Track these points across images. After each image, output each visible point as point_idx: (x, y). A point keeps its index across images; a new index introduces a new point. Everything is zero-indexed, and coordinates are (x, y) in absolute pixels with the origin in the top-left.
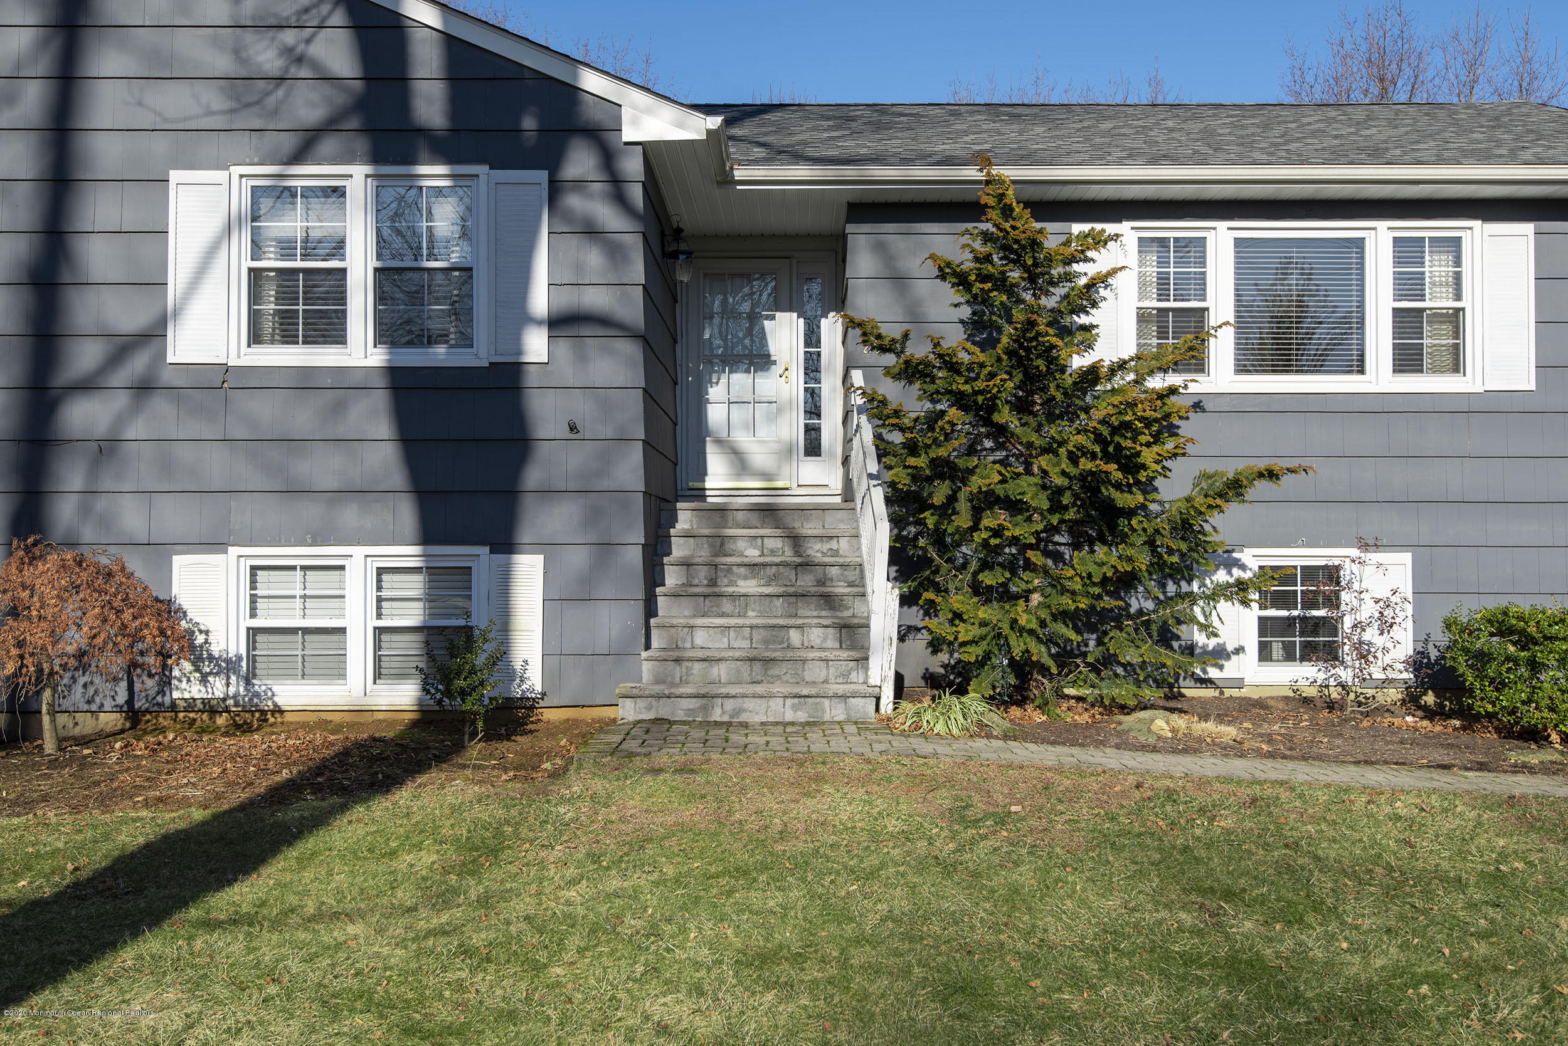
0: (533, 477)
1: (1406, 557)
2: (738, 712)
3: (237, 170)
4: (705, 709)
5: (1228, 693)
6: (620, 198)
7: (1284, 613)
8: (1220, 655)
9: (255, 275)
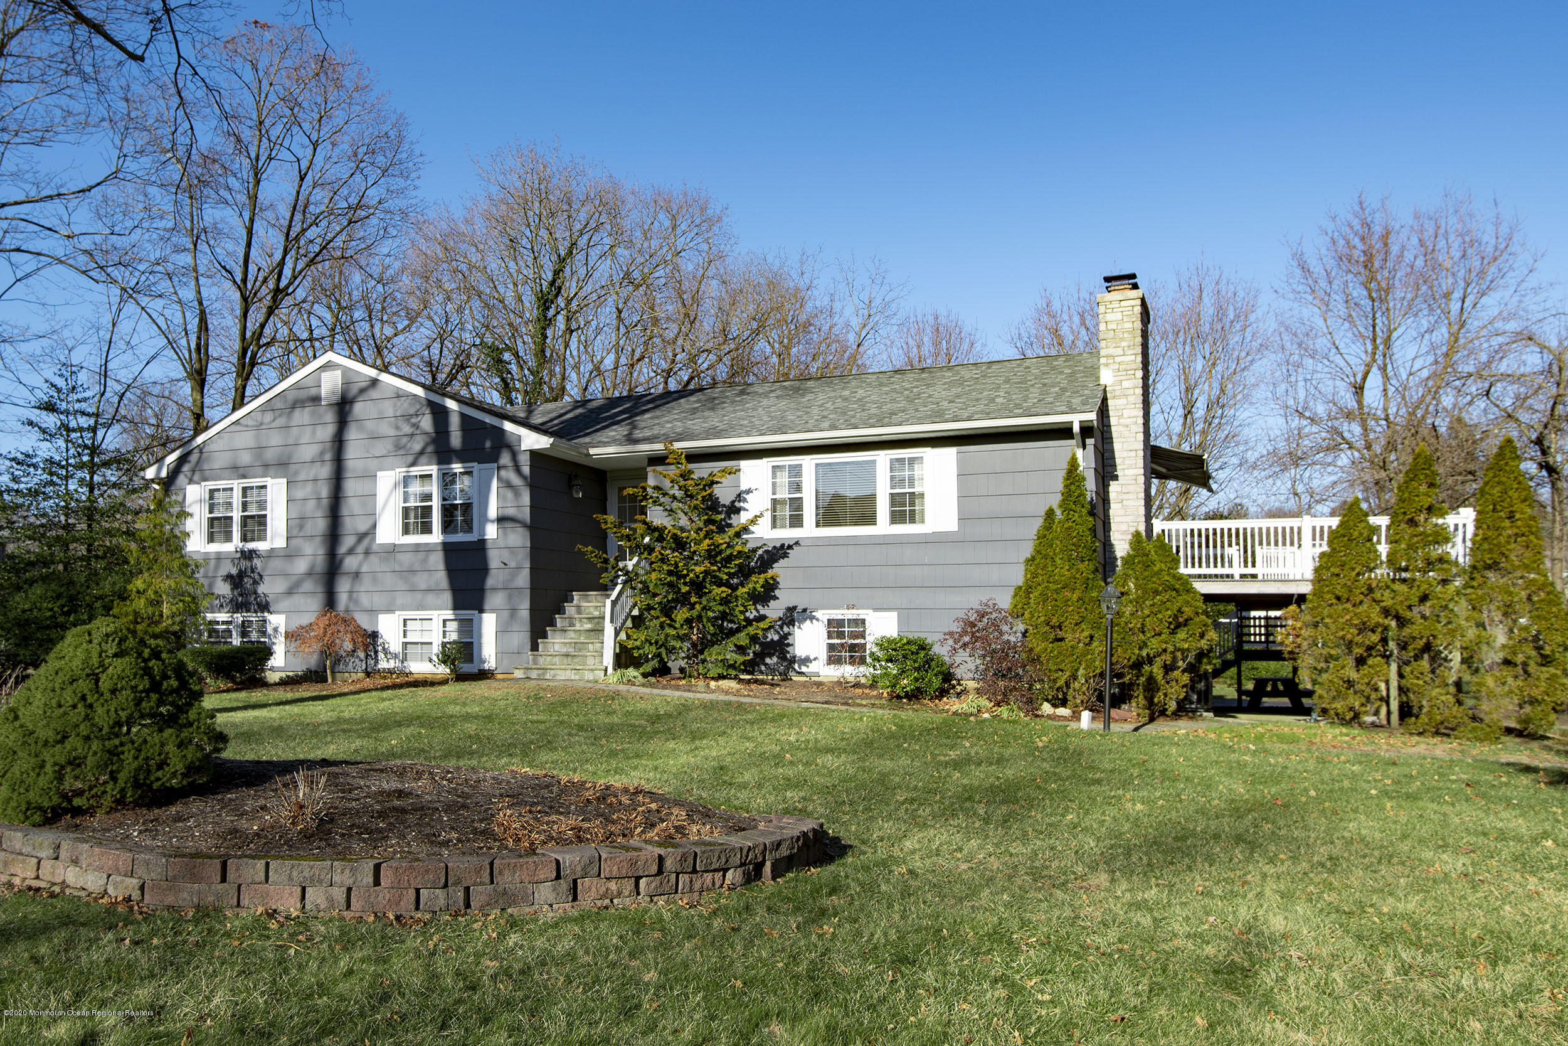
0: (490, 582)
1: (894, 614)
2: (555, 675)
3: (398, 470)
4: (544, 674)
5: (813, 679)
6: (517, 469)
7: (839, 641)
8: (806, 661)
9: (406, 511)
